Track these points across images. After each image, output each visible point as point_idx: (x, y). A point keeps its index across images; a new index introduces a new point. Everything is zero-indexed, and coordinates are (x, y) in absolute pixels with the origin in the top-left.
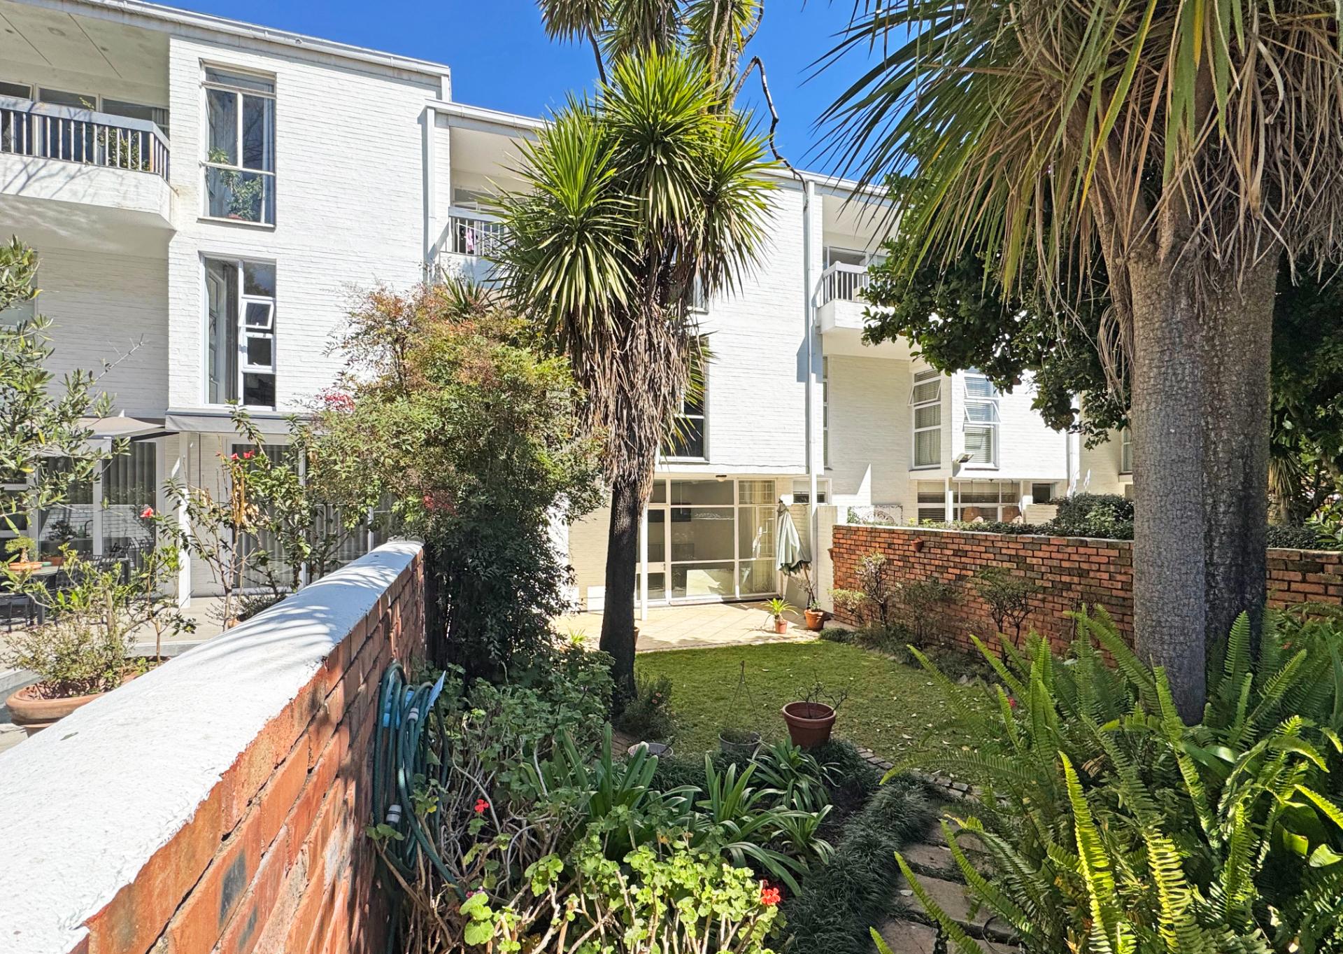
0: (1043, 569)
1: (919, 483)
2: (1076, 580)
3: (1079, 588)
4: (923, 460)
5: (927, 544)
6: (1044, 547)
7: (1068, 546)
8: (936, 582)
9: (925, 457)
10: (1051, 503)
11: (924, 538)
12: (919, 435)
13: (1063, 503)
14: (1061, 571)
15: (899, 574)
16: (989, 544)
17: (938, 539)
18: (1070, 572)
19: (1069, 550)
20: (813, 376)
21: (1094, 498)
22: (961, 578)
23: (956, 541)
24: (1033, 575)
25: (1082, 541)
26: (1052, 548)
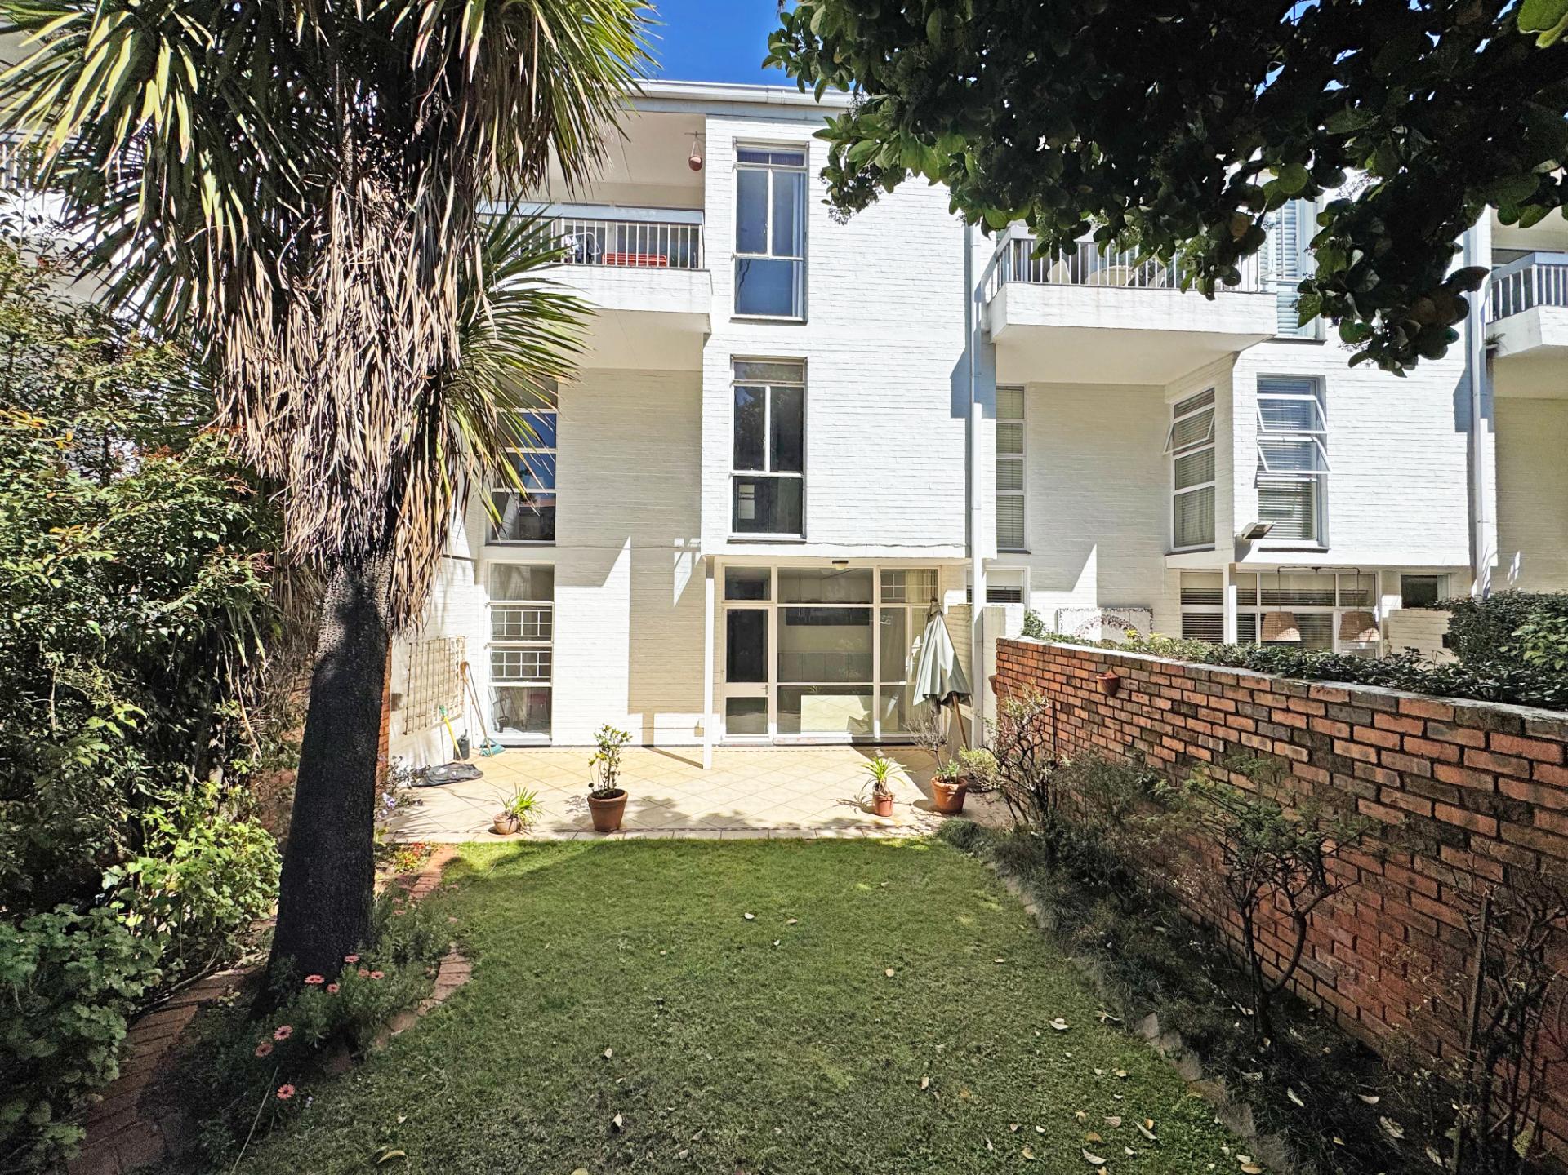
0: (1380, 776)
1: (1184, 574)
2: (1485, 823)
3: (1494, 849)
4: (1189, 536)
5: (1126, 683)
6: (1380, 720)
7: (1454, 725)
8: (1139, 759)
9: (1193, 530)
10: (1440, 607)
11: (1121, 671)
12: (1182, 501)
13: (1462, 608)
14: (1435, 790)
15: (1081, 733)
16: (1242, 695)
17: (1144, 676)
18: (1463, 797)
19: (1461, 737)
20: (977, 408)
21: (1530, 600)
22: (1185, 760)
23: (1177, 682)
24: (1351, 787)
25: (1505, 718)
26: (1405, 726)
